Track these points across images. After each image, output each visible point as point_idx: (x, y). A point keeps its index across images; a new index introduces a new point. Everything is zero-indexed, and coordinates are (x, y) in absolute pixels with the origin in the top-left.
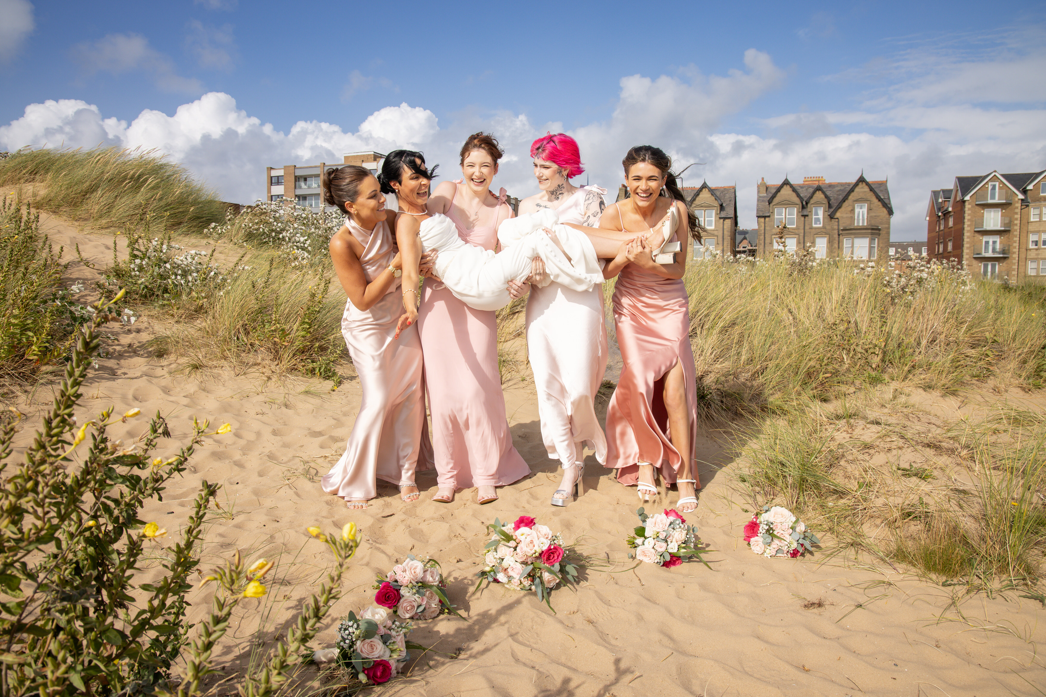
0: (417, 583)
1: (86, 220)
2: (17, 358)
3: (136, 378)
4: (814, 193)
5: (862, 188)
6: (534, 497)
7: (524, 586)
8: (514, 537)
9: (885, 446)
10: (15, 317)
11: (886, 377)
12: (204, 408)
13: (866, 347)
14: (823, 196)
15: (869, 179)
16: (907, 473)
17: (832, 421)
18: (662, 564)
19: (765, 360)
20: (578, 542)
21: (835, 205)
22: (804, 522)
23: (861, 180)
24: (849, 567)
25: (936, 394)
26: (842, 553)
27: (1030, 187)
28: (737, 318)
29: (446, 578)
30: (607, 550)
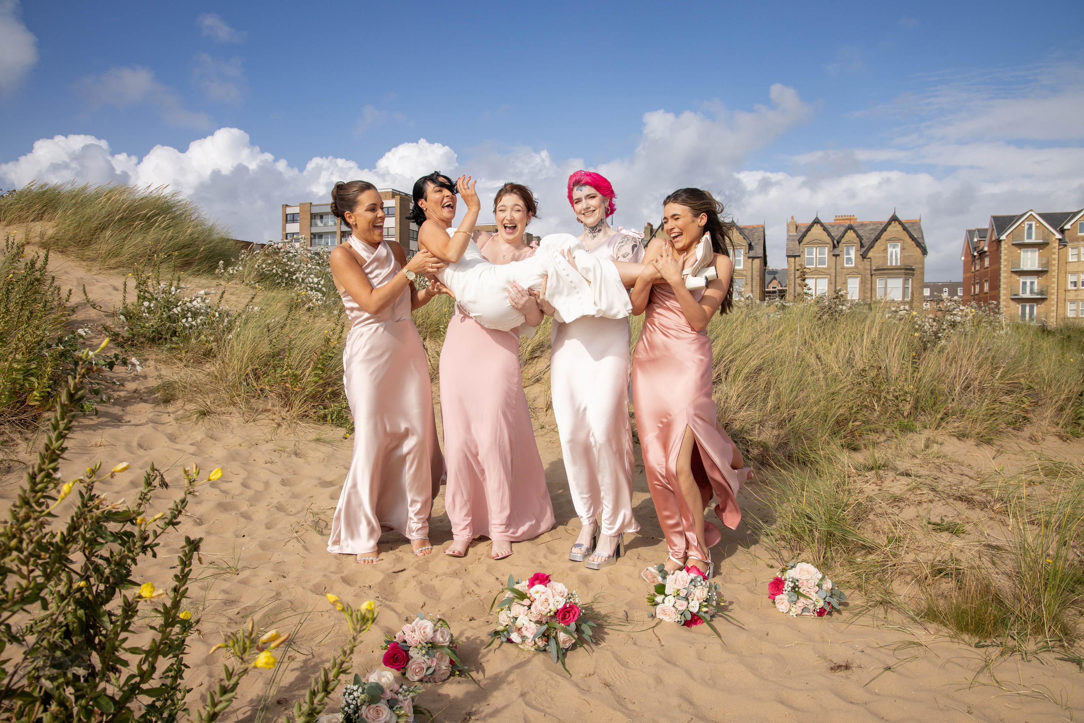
0: (427, 643)
1: (94, 260)
2: (18, 404)
3: (141, 425)
4: (845, 232)
5: (895, 227)
6: (552, 551)
7: (539, 647)
8: (528, 595)
9: (916, 499)
10: (18, 361)
11: (918, 425)
12: (211, 457)
13: (896, 394)
14: (854, 235)
15: (901, 218)
16: (939, 527)
17: (860, 473)
18: (683, 623)
19: (793, 408)
20: (595, 600)
21: (867, 244)
22: (831, 579)
23: (894, 219)
24: (878, 626)
25: (970, 442)
26: (871, 612)
27: (1068, 226)
28: (764, 363)
29: (457, 638)
30: (626, 608)
